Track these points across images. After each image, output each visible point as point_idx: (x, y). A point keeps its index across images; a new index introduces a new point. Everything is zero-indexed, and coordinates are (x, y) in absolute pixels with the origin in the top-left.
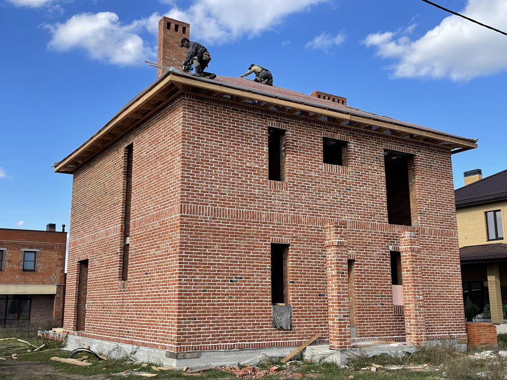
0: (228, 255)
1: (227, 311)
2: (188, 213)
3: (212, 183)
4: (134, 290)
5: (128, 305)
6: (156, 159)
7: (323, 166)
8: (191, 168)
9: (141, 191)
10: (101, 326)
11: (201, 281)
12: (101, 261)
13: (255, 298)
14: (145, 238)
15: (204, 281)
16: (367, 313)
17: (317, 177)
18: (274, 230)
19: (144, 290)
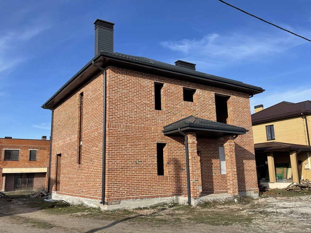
0: (134, 149)
1: (134, 179)
2: (112, 128)
3: (125, 112)
4: (85, 169)
5: (82, 177)
6: (96, 99)
7: (184, 103)
8: (113, 104)
9: (88, 117)
10: (68, 188)
11: (120, 163)
12: (68, 154)
13: (149, 172)
14: (90, 142)
15: (121, 163)
16: (207, 178)
17: (181, 108)
18: (158, 136)
19: (90, 169)
